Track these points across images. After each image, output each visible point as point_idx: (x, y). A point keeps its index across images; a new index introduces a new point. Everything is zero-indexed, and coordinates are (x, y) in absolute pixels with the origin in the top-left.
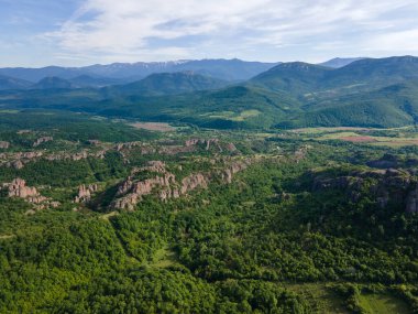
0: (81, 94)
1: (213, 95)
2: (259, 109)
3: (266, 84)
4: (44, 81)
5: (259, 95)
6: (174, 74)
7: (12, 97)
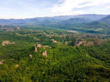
0: (53, 23)
1: (88, 24)
2: (103, 28)
4: (45, 20)
5: (103, 24)
6: (76, 18)
7: (39, 24)
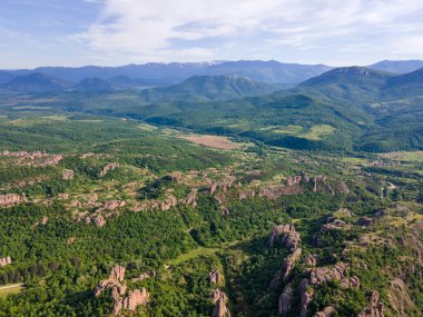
0: (122, 97)
2: (331, 124)
3: (321, 91)
4: (85, 82)
